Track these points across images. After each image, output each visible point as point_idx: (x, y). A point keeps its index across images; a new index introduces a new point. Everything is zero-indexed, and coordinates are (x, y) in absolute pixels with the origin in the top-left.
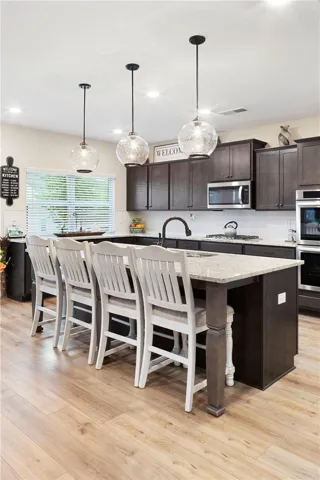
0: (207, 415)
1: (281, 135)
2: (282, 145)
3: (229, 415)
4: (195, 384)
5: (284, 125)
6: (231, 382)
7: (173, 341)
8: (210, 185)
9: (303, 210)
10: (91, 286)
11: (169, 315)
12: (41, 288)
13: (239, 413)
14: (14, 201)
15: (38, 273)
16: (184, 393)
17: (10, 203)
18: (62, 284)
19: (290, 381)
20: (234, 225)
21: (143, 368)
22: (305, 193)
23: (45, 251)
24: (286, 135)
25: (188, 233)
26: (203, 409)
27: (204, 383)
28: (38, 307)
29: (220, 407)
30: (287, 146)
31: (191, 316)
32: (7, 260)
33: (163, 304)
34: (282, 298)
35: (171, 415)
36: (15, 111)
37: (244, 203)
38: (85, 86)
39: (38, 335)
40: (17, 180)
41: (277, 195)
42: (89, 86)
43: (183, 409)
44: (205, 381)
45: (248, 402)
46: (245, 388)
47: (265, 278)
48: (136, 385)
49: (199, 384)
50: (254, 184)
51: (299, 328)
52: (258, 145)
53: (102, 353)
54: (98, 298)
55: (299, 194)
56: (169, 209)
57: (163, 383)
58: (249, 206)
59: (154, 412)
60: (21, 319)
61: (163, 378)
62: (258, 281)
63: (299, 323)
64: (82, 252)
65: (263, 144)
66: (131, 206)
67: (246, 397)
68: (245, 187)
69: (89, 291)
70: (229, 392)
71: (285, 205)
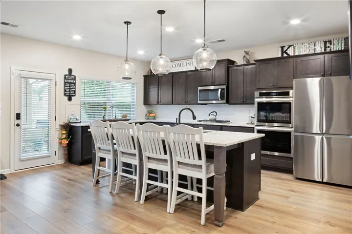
0: (214, 226)
1: (244, 56)
2: (245, 63)
3: (227, 225)
4: (206, 208)
5: (247, 50)
6: (225, 208)
7: (187, 185)
8: (200, 88)
9: (260, 104)
10: (136, 152)
11: (190, 168)
12: (99, 154)
13: (232, 224)
14: (73, 98)
15: (97, 145)
16: (201, 216)
17: (70, 99)
18: (115, 152)
19: (258, 206)
20: (215, 114)
21: (172, 201)
22: (260, 93)
23: (104, 130)
24: (248, 57)
25: (194, 118)
26: (212, 223)
27: (212, 207)
28: (97, 167)
29: (222, 221)
30: (248, 64)
31: (204, 167)
32: (68, 138)
33: (187, 161)
34: (253, 157)
35: (192, 227)
36: (77, 37)
37: (221, 100)
38: (128, 23)
39: (97, 185)
40: (75, 84)
41: (242, 95)
42: (130, 23)
43: (200, 224)
44: (213, 206)
45: (236, 218)
46: (233, 211)
47: (245, 144)
48: (168, 212)
49: (208, 209)
50: (228, 88)
51: (262, 177)
52: (231, 63)
53: (144, 194)
54: (141, 160)
55: (257, 94)
56: (172, 104)
57: (184, 210)
58: (225, 101)
59: (183, 226)
60: (81, 176)
61: (184, 208)
62: (241, 146)
63: (262, 175)
64: (131, 130)
65: (233, 62)
66: (146, 102)
67: (234, 215)
68: (222, 90)
69: (135, 155)
70: (225, 213)
71: (247, 101)
